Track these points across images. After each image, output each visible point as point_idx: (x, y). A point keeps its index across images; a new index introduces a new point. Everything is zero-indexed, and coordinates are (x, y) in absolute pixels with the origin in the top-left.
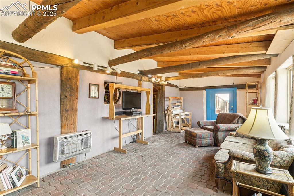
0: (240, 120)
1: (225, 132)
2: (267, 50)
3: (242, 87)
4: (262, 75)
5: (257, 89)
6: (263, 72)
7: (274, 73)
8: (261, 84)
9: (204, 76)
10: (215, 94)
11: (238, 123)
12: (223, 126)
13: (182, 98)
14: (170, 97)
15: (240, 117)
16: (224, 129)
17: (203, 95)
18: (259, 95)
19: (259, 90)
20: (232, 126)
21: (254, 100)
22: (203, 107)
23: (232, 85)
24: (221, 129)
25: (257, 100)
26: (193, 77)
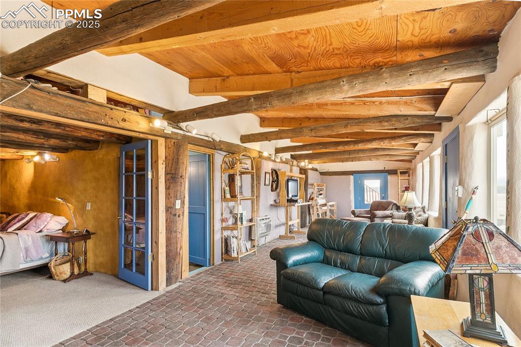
0: (394, 207)
1: (381, 219)
2: (415, 148)
3: (393, 172)
4: (413, 161)
5: (409, 176)
6: (414, 159)
7: (421, 163)
8: (412, 170)
9: (356, 161)
10: (364, 180)
11: (392, 210)
12: (379, 213)
13: (325, 185)
14: (315, 184)
15: (394, 204)
16: (380, 216)
17: (350, 181)
18: (411, 182)
19: (411, 177)
20: (388, 212)
21: (406, 188)
22: (350, 195)
23: (383, 169)
24: (378, 216)
25: (409, 187)
26: (343, 161)
